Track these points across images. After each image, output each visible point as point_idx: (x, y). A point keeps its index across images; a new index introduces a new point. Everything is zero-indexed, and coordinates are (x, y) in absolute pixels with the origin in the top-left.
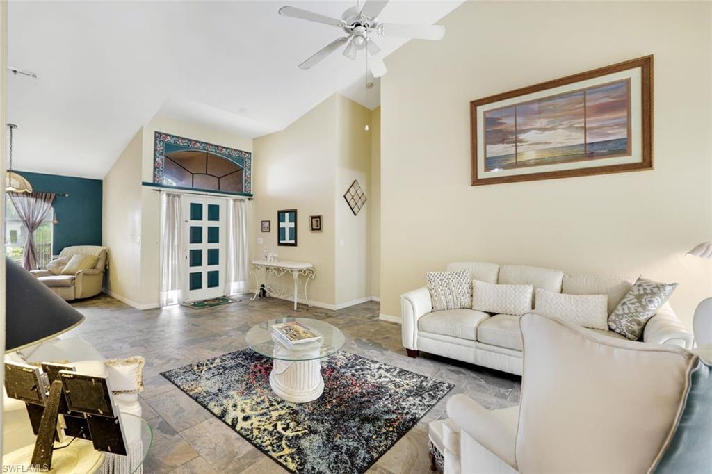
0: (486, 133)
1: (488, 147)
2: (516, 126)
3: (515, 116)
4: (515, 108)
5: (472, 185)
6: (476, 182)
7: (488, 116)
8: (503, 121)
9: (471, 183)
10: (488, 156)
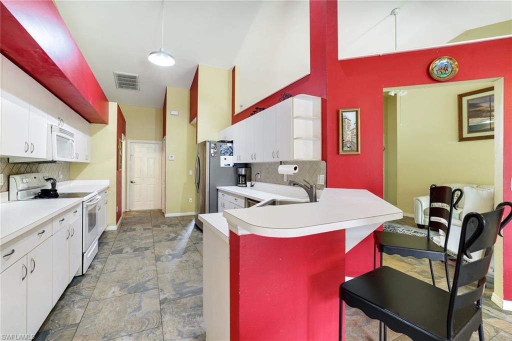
0: (469, 112)
1: (470, 120)
2: (490, 107)
3: (490, 102)
4: (490, 98)
5: (459, 141)
6: (461, 139)
7: (470, 102)
8: (482, 105)
9: (458, 140)
10: (470, 125)
